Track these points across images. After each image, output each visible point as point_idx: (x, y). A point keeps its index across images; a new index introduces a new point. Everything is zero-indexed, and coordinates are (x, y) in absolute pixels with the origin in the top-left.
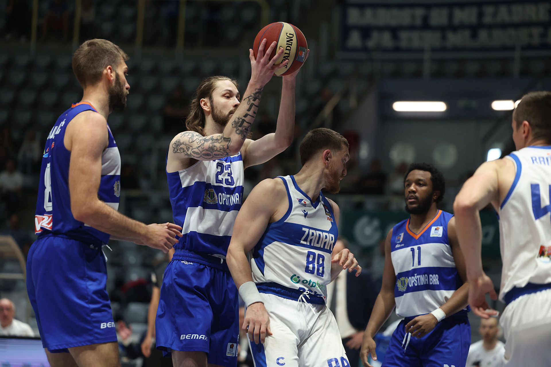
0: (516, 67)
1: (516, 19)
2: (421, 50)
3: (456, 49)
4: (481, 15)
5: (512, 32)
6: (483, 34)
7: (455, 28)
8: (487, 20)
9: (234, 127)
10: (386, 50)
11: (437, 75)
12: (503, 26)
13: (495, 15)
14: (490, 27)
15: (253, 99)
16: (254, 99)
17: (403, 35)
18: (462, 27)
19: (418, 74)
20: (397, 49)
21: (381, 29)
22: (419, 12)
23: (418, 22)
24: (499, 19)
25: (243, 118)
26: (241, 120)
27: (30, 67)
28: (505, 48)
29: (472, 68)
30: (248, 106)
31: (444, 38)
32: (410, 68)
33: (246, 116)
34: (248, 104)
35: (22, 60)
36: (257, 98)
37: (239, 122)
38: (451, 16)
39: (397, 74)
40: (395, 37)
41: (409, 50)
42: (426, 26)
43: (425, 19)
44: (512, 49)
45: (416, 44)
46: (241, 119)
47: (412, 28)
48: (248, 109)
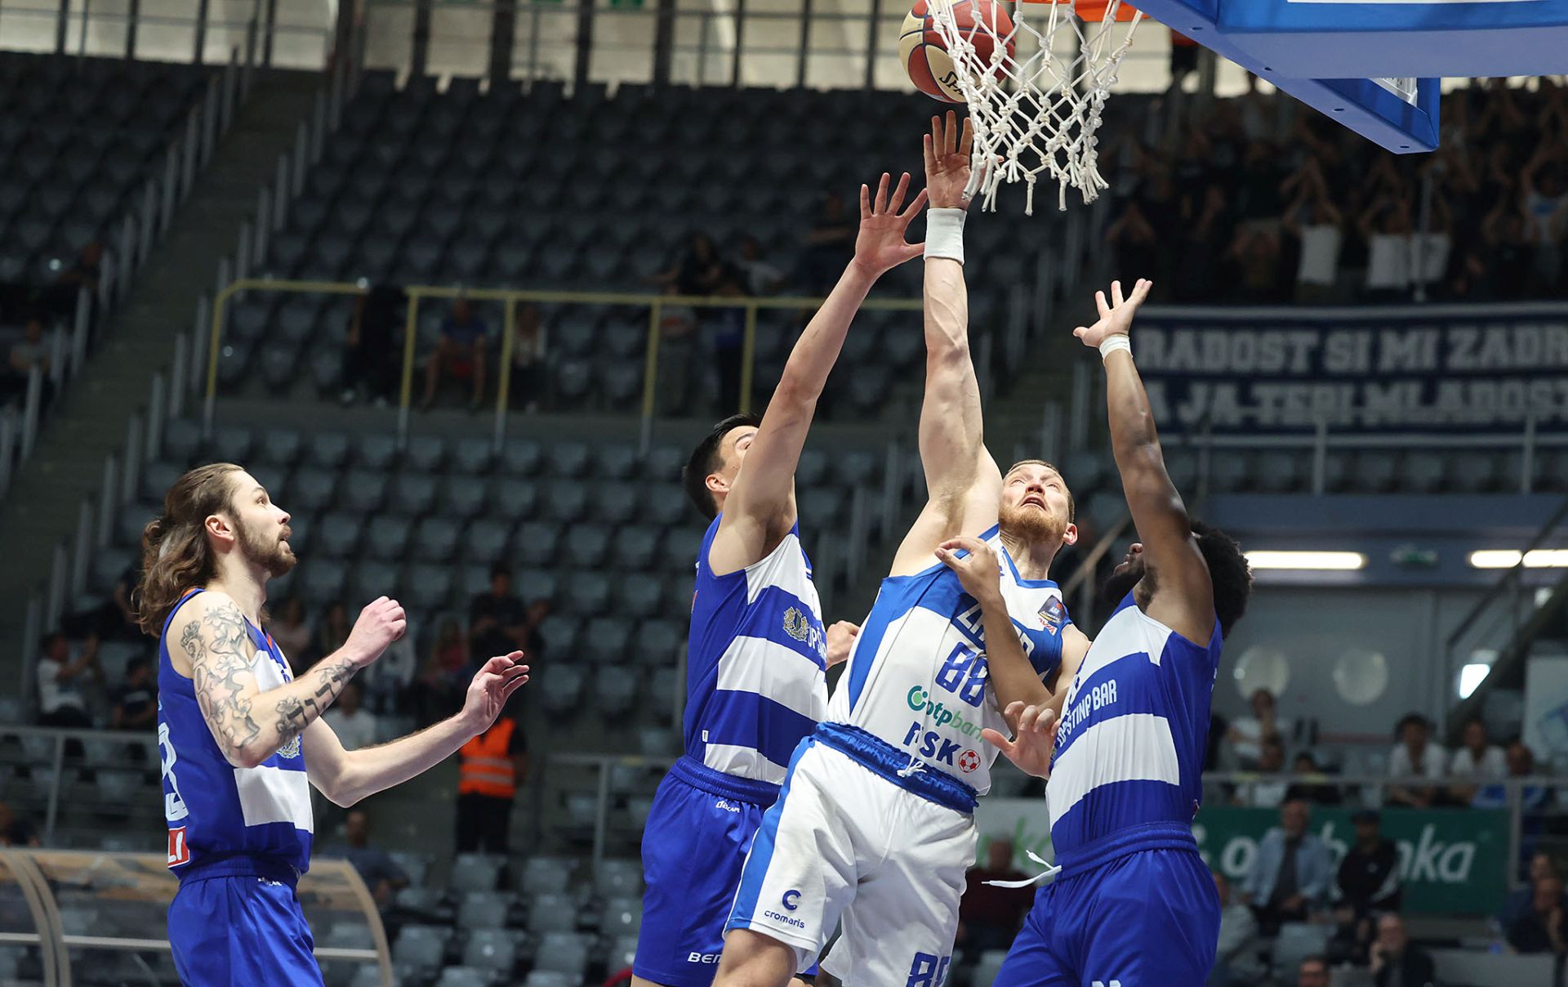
0: (1526, 470)
1: (1524, 359)
2: (1309, 430)
3: (1384, 428)
4: (1444, 349)
5: (1515, 387)
6: (1450, 392)
7: (1386, 380)
8: (1459, 360)
9: (279, 712)
10: (1221, 429)
11: (1342, 486)
12: (1497, 375)
13: (1477, 348)
14: (1467, 376)
15: (333, 676)
16: (335, 677)
17: (1265, 392)
18: (1401, 374)
19: (1298, 485)
20: (1250, 426)
21: (1213, 379)
22: (1304, 340)
23: (1300, 364)
24: (1484, 360)
25: (303, 704)
26: (297, 705)
27: (396, 465)
28: (1498, 427)
29: (1427, 470)
30: (320, 684)
31: (1359, 401)
32: (1284, 468)
33: (309, 702)
34: (322, 683)
35: (378, 449)
36: (340, 679)
37: (292, 707)
38: (1375, 351)
39: (1248, 485)
40: (1245, 398)
41: (1279, 429)
42: (1317, 373)
43: (1317, 355)
44: (1518, 428)
45: (1294, 414)
46: (299, 703)
47: (1284, 376)
48: (317, 691)
